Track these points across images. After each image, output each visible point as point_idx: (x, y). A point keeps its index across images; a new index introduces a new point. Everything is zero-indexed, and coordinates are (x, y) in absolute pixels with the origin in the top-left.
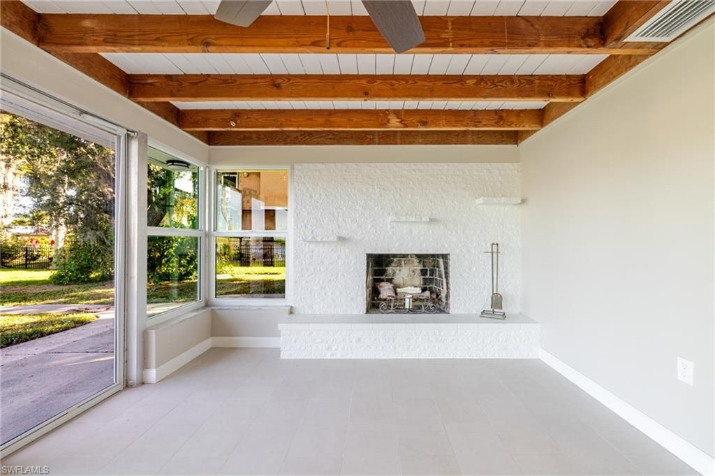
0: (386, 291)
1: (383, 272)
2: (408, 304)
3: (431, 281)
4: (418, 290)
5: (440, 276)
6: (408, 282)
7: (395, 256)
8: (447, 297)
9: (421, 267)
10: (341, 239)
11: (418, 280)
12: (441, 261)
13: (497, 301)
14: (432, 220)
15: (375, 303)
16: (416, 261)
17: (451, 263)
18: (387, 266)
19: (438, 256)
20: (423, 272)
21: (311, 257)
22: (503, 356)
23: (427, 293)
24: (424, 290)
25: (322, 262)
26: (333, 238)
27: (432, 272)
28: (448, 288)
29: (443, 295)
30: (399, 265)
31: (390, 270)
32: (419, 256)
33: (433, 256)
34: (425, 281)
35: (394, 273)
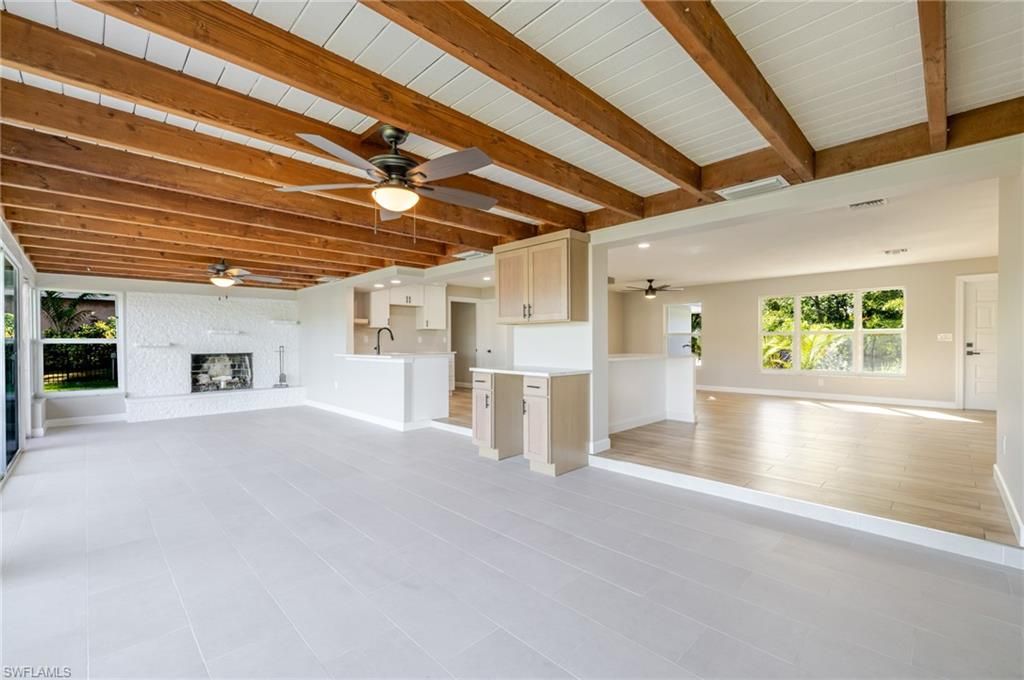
0: (203, 379)
1: (200, 367)
2: (223, 385)
3: (239, 372)
4: (230, 378)
5: (246, 368)
6: (221, 372)
7: (210, 355)
8: (251, 380)
9: (231, 363)
10: (172, 345)
11: (229, 371)
12: (247, 358)
13: (283, 378)
14: (241, 333)
15: (196, 386)
16: (227, 359)
17: (254, 359)
18: (204, 362)
19: (244, 354)
20: (233, 366)
21: (144, 358)
22: (286, 405)
23: (237, 379)
24: (234, 378)
25: (154, 361)
26: (167, 344)
27: (240, 366)
28: (252, 373)
29: (248, 379)
30: (213, 361)
31: (205, 365)
32: (228, 355)
33: (240, 355)
34: (234, 372)
35: (209, 368)
